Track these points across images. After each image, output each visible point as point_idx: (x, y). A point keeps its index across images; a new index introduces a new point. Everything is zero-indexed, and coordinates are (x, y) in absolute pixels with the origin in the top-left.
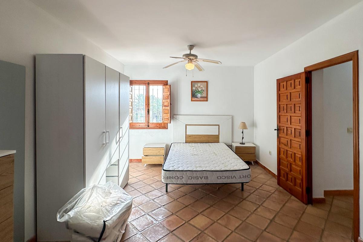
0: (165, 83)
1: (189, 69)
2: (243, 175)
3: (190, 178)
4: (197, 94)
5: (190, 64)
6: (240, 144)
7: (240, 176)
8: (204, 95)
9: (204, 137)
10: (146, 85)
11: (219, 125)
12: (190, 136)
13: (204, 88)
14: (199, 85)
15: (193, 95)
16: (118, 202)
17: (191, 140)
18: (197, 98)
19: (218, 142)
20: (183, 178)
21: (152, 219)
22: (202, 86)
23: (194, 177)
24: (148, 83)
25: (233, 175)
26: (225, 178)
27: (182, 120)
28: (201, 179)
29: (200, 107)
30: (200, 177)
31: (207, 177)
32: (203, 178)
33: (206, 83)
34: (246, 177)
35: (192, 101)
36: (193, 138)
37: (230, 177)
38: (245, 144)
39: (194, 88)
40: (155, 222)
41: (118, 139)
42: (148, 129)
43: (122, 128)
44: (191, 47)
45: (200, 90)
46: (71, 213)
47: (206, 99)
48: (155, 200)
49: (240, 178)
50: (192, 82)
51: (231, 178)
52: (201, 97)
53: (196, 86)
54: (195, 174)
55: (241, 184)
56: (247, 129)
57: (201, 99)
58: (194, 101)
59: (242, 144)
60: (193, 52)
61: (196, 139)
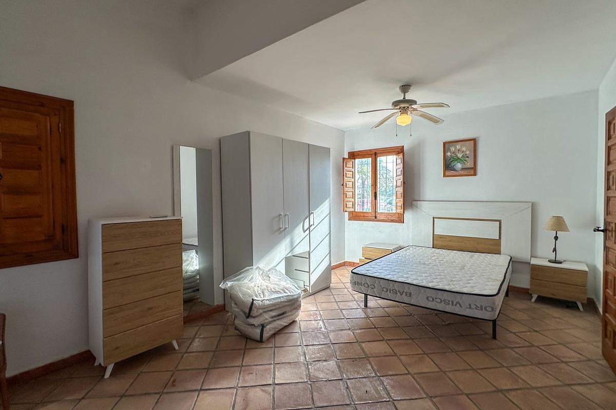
0: (400, 151)
1: (401, 124)
2: (475, 305)
3: (385, 289)
4: (454, 164)
5: (405, 116)
6: (550, 261)
7: (470, 305)
8: (469, 164)
9: (468, 240)
10: (371, 157)
11: (500, 221)
12: (441, 238)
13: (468, 152)
14: (458, 147)
15: (448, 166)
16: (281, 291)
17: (442, 243)
18: (454, 170)
19: (498, 252)
20: (375, 287)
21: (322, 326)
22: (466, 149)
23: (390, 289)
24: (374, 154)
25: (457, 300)
26: (441, 302)
27: (427, 209)
28: (401, 295)
29: (461, 186)
30: (399, 291)
31: (410, 294)
32: (404, 294)
33: (472, 142)
34: (482, 310)
35: (444, 176)
36: (447, 241)
37: (450, 303)
38: (561, 263)
39: (449, 154)
40: (323, 329)
41: (306, 226)
42: (375, 221)
43: (313, 213)
44: (405, 88)
45: (460, 155)
46: (229, 284)
47: (472, 171)
48: (343, 311)
49: (470, 307)
50: (445, 144)
51: (452, 305)
52: (463, 169)
53: (453, 149)
54: (391, 286)
55: (492, 322)
56: (569, 231)
57: (462, 172)
58: (448, 176)
59: (555, 262)
60: (409, 96)
61: (451, 244)
